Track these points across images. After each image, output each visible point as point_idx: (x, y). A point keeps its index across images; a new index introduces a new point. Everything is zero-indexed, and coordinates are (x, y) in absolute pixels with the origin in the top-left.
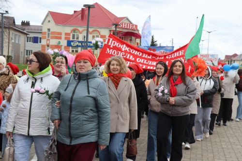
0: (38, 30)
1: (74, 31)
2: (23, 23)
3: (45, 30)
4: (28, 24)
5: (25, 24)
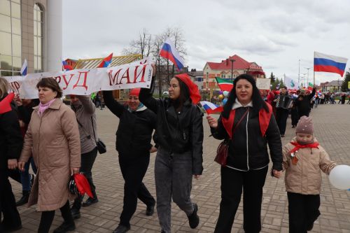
0: (201, 74)
1: (222, 73)
2: (192, 70)
3: (205, 73)
4: (195, 70)
5: (194, 71)
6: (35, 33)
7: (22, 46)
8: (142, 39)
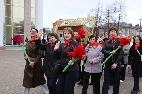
6: (32, 6)
7: (25, 13)
8: (98, 7)
